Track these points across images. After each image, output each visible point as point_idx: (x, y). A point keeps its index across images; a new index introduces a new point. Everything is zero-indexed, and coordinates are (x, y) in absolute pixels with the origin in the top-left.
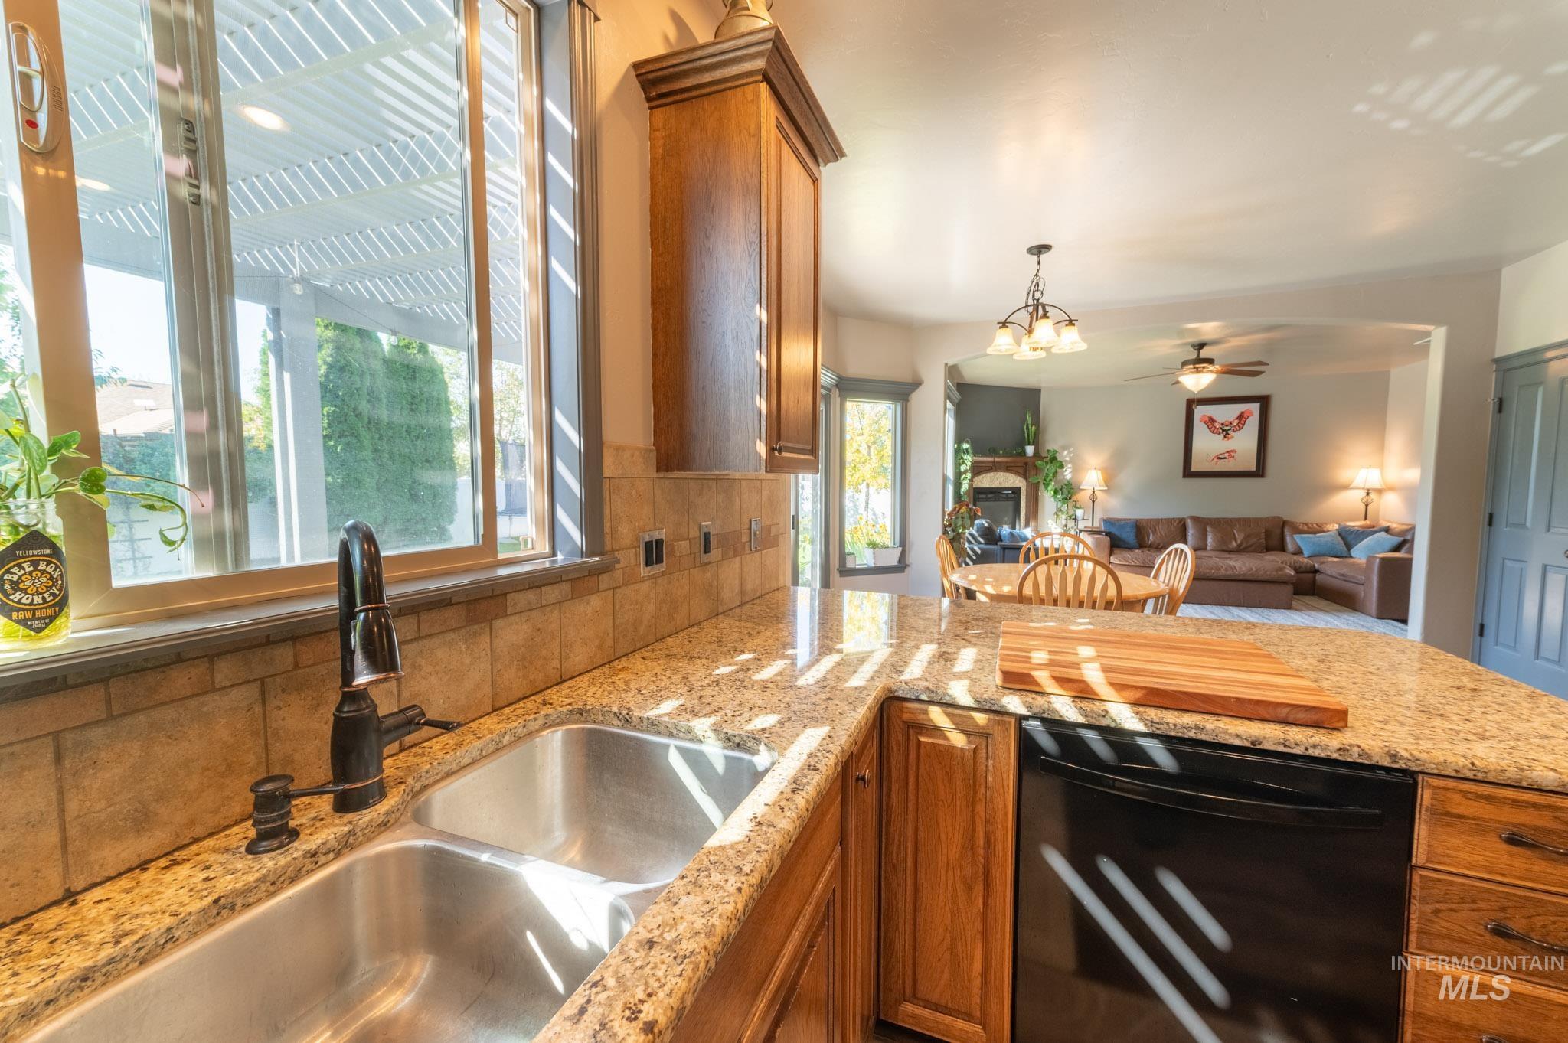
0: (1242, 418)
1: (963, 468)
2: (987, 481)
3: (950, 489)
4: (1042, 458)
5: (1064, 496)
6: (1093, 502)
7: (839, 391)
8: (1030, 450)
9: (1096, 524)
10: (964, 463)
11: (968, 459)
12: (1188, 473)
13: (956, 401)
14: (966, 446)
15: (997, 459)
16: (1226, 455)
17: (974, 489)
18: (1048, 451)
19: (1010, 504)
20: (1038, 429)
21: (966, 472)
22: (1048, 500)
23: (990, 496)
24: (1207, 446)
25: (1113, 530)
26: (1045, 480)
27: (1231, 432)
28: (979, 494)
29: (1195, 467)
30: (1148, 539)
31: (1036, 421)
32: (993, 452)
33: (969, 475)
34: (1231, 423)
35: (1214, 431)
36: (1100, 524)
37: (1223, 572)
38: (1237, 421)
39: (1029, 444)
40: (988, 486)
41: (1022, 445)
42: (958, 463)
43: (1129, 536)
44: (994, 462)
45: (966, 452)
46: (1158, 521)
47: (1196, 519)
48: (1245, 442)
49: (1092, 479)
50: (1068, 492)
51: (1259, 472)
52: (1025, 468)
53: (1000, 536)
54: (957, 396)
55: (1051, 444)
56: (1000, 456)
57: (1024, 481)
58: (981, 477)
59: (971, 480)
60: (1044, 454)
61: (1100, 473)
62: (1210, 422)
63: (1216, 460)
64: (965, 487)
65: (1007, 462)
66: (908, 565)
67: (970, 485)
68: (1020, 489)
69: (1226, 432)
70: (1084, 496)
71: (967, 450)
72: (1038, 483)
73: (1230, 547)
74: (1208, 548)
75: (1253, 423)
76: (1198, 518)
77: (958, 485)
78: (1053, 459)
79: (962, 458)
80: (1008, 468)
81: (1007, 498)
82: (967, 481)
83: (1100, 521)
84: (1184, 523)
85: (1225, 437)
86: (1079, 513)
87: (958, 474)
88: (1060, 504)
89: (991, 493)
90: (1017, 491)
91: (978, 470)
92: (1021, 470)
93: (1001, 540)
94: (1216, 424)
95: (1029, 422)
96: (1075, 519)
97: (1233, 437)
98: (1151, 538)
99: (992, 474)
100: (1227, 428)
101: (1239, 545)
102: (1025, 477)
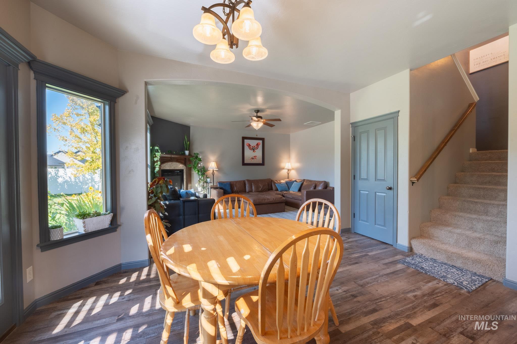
0: (258, 145)
1: (155, 159)
2: (168, 166)
3: (149, 170)
4: (192, 156)
5: (202, 173)
6: (213, 175)
7: (35, 72)
8: (187, 152)
9: (215, 184)
10: (156, 157)
11: (158, 155)
12: (244, 164)
13: (151, 124)
14: (157, 148)
15: (173, 156)
16: (254, 158)
17: (162, 170)
18: (195, 154)
19: (179, 177)
20: (190, 143)
21: (157, 161)
22: (195, 175)
23: (169, 173)
24: (249, 154)
25: (222, 186)
26: (194, 166)
27: (255, 150)
28: (164, 172)
29: (245, 162)
30: (234, 189)
31: (189, 140)
32: (171, 153)
33: (159, 163)
34: (255, 147)
35: (250, 149)
36: (217, 184)
37: (266, 201)
38: (256, 146)
39: (186, 150)
40: (168, 169)
41: (183, 150)
42: (153, 156)
43: (228, 188)
44: (171, 158)
45: (157, 151)
46: (236, 182)
47: (248, 180)
48: (259, 153)
49: (212, 166)
50: (203, 171)
51: (263, 164)
52: (185, 161)
53: (180, 195)
54: (151, 121)
55: (196, 150)
56: (173, 154)
57: (185, 167)
58: (165, 164)
59: (160, 166)
60: (193, 155)
61: (215, 163)
62: (249, 145)
63: (251, 159)
64: (157, 169)
65: (177, 158)
66: (120, 225)
67: (160, 168)
68: (183, 170)
69: (253, 149)
70: (210, 172)
71: (157, 150)
72: (191, 168)
73: (259, 190)
74: (253, 191)
75: (260, 146)
76: (249, 180)
77: (153, 168)
78: (197, 157)
79: (155, 154)
80: (178, 160)
81: (178, 174)
82: (158, 166)
83: (217, 183)
84: (245, 182)
85: (253, 151)
86: (208, 180)
87: (153, 162)
88: (200, 177)
89: (170, 172)
90: (182, 171)
91: (163, 160)
92: (183, 162)
93: (181, 197)
94: (251, 147)
95: (186, 140)
96: (207, 183)
97: (255, 151)
98: (235, 189)
99: (170, 163)
100: (254, 148)
101: (262, 189)
102: (185, 164)
